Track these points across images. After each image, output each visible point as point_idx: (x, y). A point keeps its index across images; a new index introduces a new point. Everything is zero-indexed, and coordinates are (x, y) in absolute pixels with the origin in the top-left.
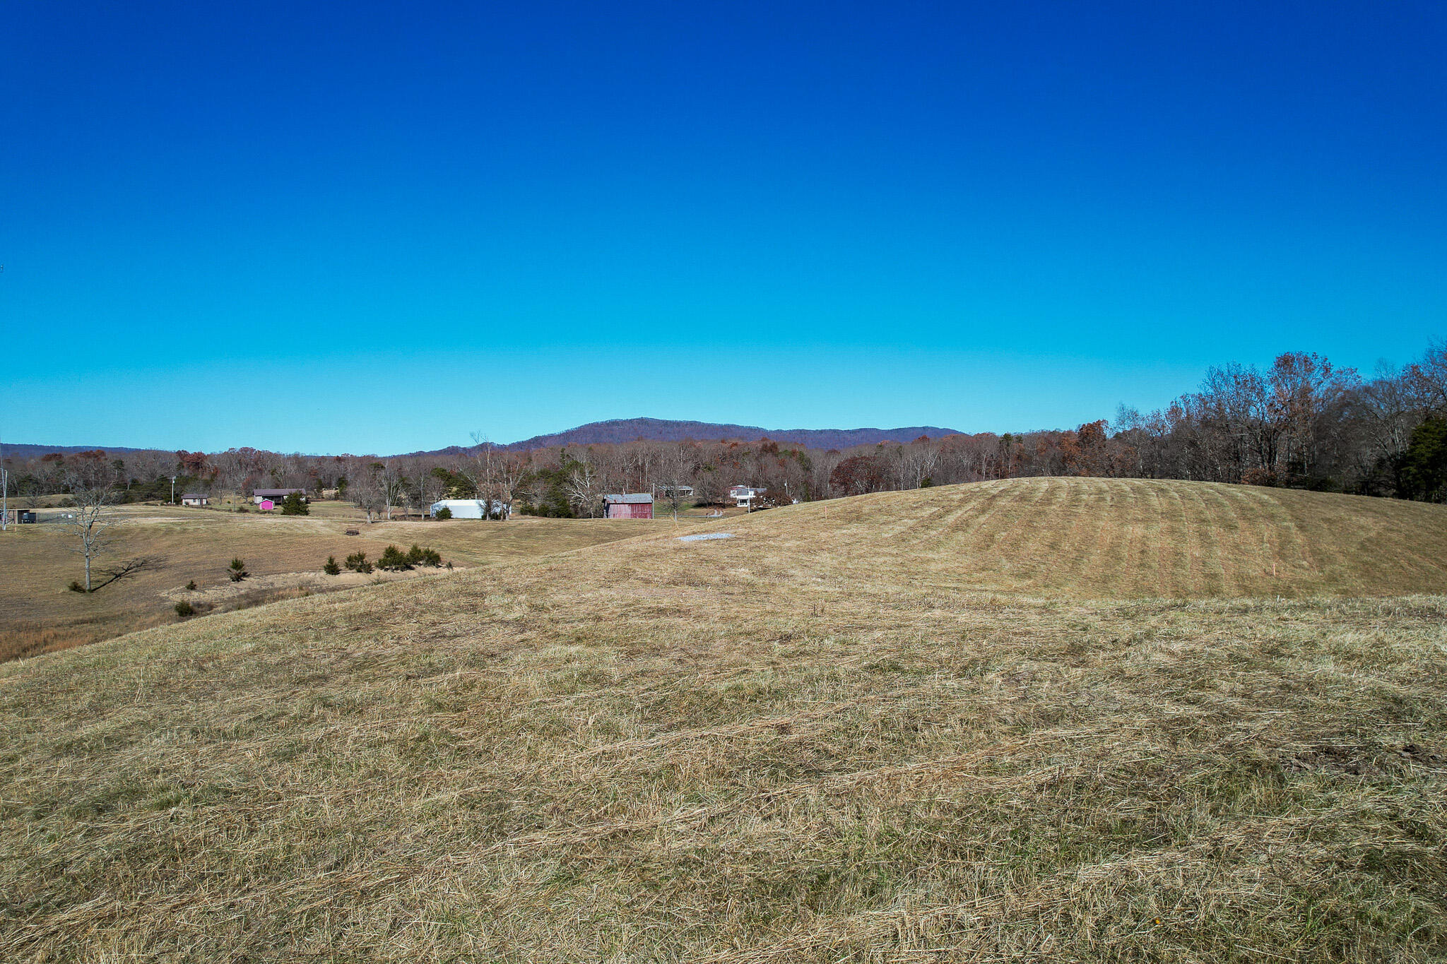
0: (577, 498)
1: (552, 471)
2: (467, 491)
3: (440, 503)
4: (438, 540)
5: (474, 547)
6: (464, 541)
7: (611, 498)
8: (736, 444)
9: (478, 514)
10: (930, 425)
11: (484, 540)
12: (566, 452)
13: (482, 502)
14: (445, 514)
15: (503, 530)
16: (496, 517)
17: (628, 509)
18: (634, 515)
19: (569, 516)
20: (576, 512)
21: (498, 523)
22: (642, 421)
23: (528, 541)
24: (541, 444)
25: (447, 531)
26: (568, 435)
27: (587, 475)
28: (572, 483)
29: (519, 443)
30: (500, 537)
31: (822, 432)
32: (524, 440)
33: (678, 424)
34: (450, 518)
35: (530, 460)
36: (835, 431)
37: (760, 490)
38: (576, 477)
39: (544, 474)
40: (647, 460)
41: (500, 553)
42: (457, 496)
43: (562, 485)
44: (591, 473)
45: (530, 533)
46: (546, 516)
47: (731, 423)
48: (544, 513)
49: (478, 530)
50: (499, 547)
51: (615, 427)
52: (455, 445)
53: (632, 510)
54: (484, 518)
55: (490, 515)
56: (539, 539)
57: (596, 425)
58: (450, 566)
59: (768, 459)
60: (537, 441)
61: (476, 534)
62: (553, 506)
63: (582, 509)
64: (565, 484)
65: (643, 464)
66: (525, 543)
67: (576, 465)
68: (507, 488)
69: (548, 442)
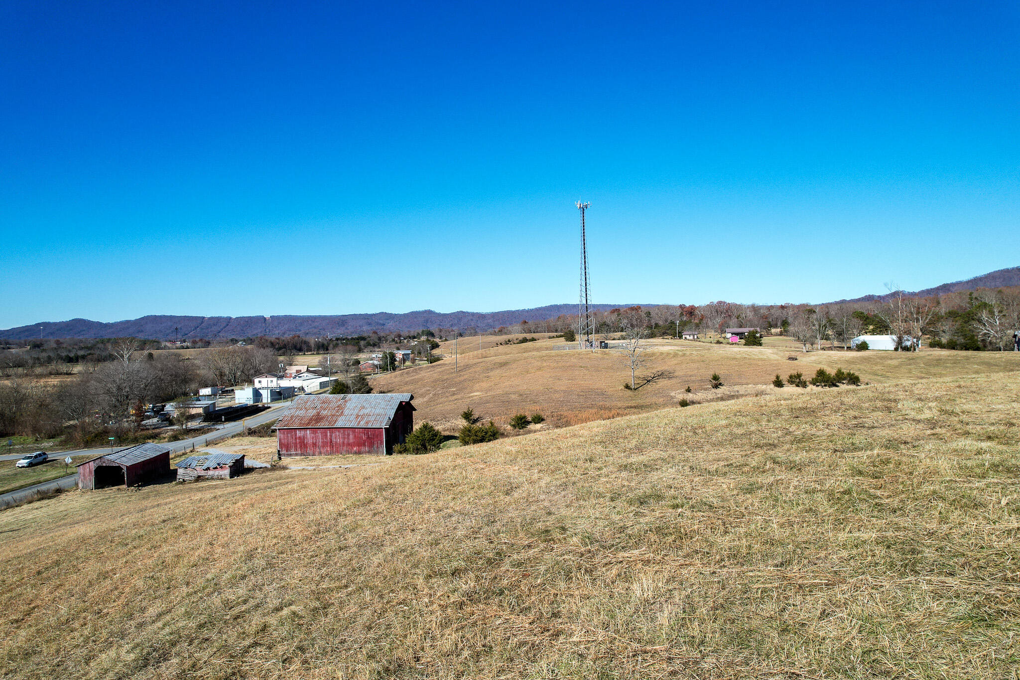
0: (985, 334)
1: (960, 312)
2: (882, 328)
3: (859, 337)
4: (858, 366)
5: (888, 372)
6: (879, 367)
9: (892, 346)
11: (896, 367)
12: (974, 296)
13: (894, 337)
14: (863, 347)
15: (913, 359)
16: (906, 349)
19: (978, 349)
20: (985, 346)
21: (909, 354)
23: (936, 368)
24: (949, 290)
25: (865, 359)
26: (976, 281)
27: (996, 314)
28: (980, 321)
29: (928, 290)
30: (910, 364)
32: (933, 287)
34: (868, 349)
35: (938, 303)
38: (984, 316)
39: (952, 315)
41: (910, 377)
42: (873, 332)
43: (970, 323)
44: (1000, 312)
45: (939, 362)
46: (954, 349)
48: (952, 346)
49: (891, 359)
50: (910, 373)
52: (871, 294)
54: (896, 349)
55: (901, 347)
56: (947, 367)
60: (946, 288)
61: (890, 362)
62: (962, 340)
63: (991, 343)
64: (973, 322)
66: (933, 370)
67: (985, 305)
68: (916, 327)
69: (956, 288)
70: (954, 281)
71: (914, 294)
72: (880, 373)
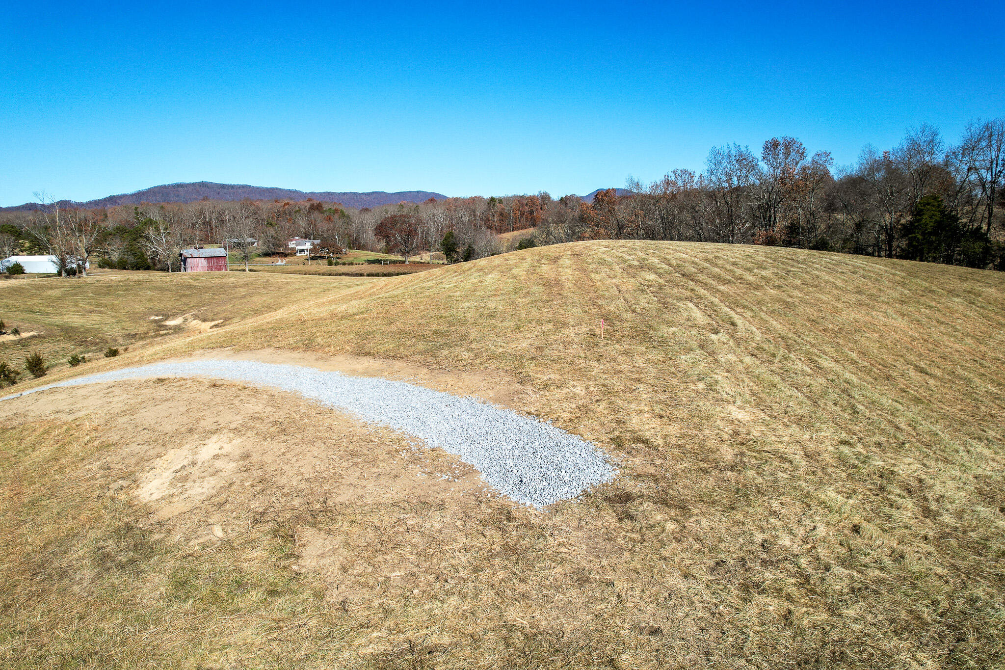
0: (153, 252)
1: (128, 227)
2: (38, 248)
3: (9, 259)
4: (5, 301)
5: (48, 307)
6: (35, 301)
7: (188, 252)
8: (288, 204)
9: (54, 270)
10: (421, 190)
11: (59, 298)
12: (139, 210)
13: (54, 258)
14: (17, 270)
15: (79, 287)
16: (71, 273)
17: (204, 262)
18: (210, 268)
19: (148, 268)
20: (154, 264)
21: (73, 280)
22: (203, 185)
23: (107, 298)
24: (116, 202)
25: (16, 290)
26: (139, 195)
27: (162, 231)
28: (147, 238)
29: (95, 201)
30: (76, 294)
31: (344, 194)
32: (100, 198)
33: (233, 187)
34: (23, 273)
35: (106, 216)
36: (354, 193)
37: (317, 242)
38: (151, 233)
39: (120, 231)
40: (214, 216)
41: (77, 311)
42: (31, 252)
43: (138, 240)
44: (166, 229)
45: (109, 289)
46: (125, 269)
47: (274, 186)
48: (122, 265)
49: (52, 288)
50: (76, 306)
51: (181, 189)
52: (33, 202)
53: (208, 263)
54: (59, 274)
55: (66, 271)
56: (119, 295)
57: (164, 187)
58: (16, 332)
59: (315, 215)
60: (112, 200)
61: (50, 292)
62: (132, 259)
63: (159, 261)
64: (141, 239)
65: (211, 220)
66: (104, 300)
67: (150, 222)
68: (82, 242)
69: (122, 200)
70: (120, 194)
71: (81, 205)
72: (36, 308)
